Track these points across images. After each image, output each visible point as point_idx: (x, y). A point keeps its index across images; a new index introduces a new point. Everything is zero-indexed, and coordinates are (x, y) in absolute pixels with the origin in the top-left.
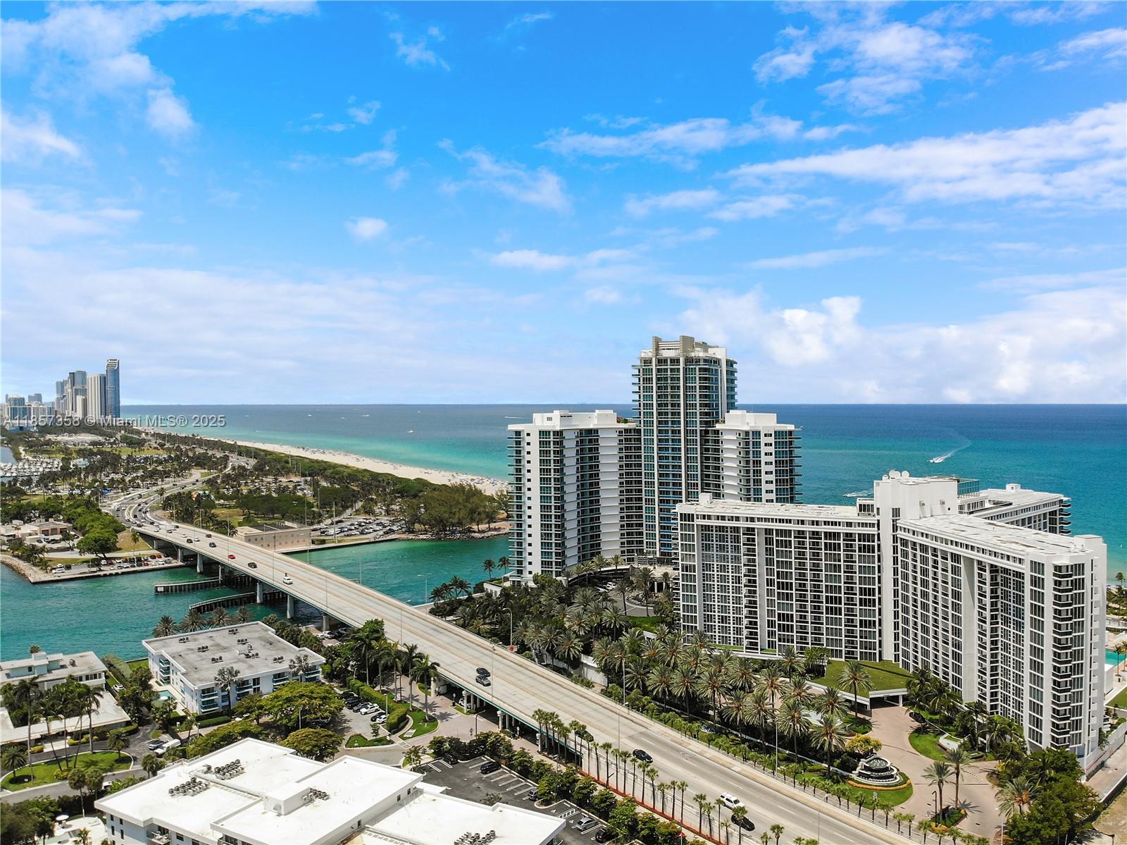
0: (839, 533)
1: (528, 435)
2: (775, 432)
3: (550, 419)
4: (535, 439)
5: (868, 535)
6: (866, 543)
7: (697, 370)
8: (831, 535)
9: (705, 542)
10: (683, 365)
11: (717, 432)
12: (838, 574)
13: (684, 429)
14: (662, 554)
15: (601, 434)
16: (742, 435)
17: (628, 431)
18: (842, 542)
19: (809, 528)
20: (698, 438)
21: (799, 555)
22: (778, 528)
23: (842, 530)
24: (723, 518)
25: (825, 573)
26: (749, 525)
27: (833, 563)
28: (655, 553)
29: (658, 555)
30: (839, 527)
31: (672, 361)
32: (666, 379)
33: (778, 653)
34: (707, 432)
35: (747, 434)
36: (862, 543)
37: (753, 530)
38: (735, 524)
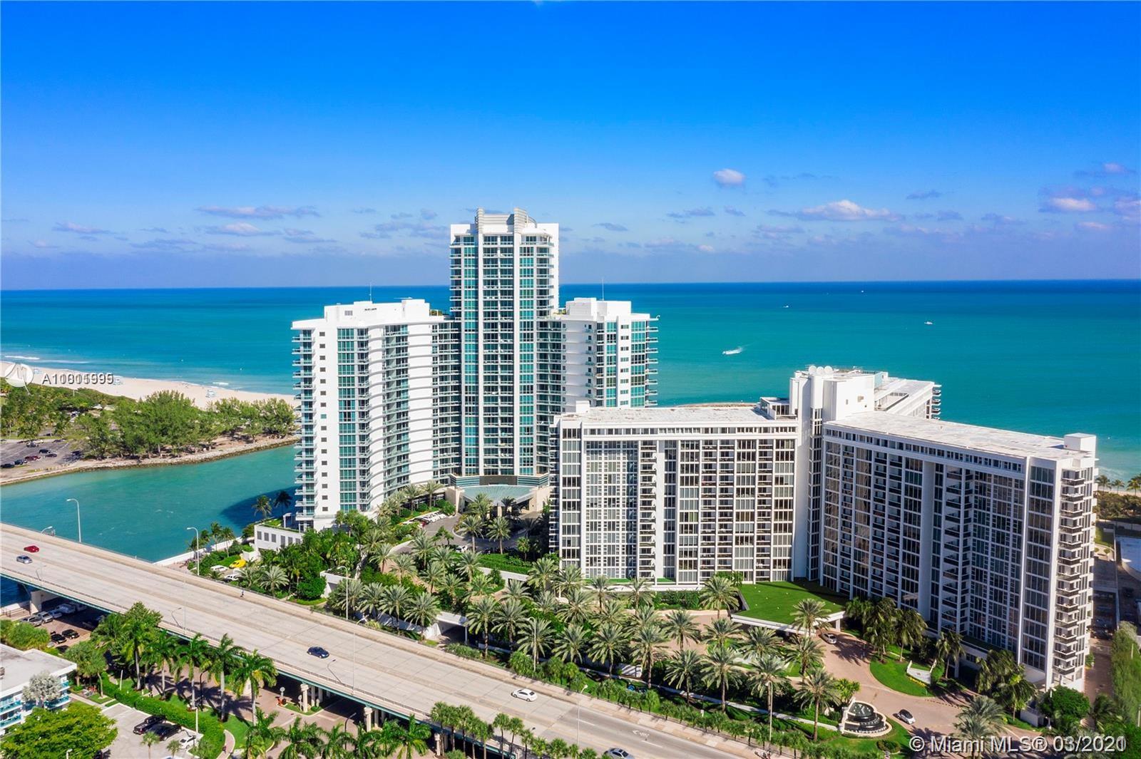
0: (754, 441)
1: (322, 334)
2: (633, 323)
3: (349, 313)
4: (332, 341)
5: (788, 440)
6: (785, 450)
7: (535, 250)
8: (743, 444)
9: (590, 461)
10: (518, 244)
11: (557, 325)
12: (751, 486)
13: (517, 321)
14: (487, 472)
15: (411, 330)
16: (594, 327)
17: (443, 326)
18: (758, 450)
19: (719, 437)
20: (535, 332)
21: (706, 468)
22: (683, 439)
23: (757, 436)
24: (617, 431)
25: (736, 486)
26: (648, 437)
27: (746, 474)
28: (477, 471)
29: (482, 473)
30: (754, 433)
31: (504, 238)
32: (495, 261)
33: (678, 582)
34: (543, 325)
35: (600, 326)
36: (780, 450)
37: (651, 443)
38: (631, 438)
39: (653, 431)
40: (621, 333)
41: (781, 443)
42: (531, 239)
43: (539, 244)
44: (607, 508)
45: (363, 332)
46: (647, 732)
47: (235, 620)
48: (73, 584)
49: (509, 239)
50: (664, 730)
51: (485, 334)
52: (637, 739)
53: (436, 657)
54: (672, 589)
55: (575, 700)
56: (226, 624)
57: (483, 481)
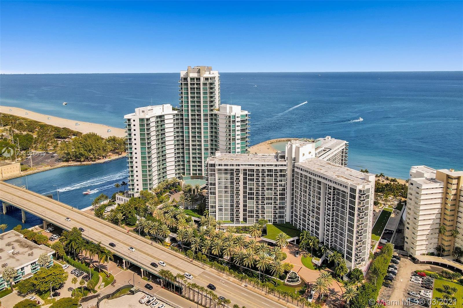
0: (272, 170)
1: (134, 121)
2: (241, 115)
3: (143, 111)
4: (137, 123)
5: (283, 170)
6: (282, 173)
7: (208, 84)
8: (269, 171)
9: (219, 176)
10: (202, 81)
11: (216, 115)
12: (271, 187)
13: (202, 113)
14: (193, 174)
15: (166, 117)
16: (228, 117)
17: (177, 115)
18: (273, 173)
19: (261, 168)
20: (208, 118)
21: (257, 180)
22: (249, 168)
23: (273, 168)
24: (227, 165)
25: (266, 187)
26: (238, 168)
27: (270, 182)
28: (190, 174)
29: (192, 175)
30: (272, 167)
31: (197, 79)
32: (194, 88)
33: (247, 223)
34: (212, 115)
35: (230, 117)
36: (281, 173)
37: (239, 170)
38: (232, 168)
39: (239, 165)
40: (237, 119)
41: (281, 171)
42: (207, 79)
43: (210, 81)
44: (225, 194)
45: (148, 120)
46: (224, 281)
47: (105, 234)
48: (56, 219)
49: (198, 79)
50: (230, 280)
51: (191, 119)
52: (221, 283)
53: (166, 250)
54: (245, 226)
55: (205, 268)
56: (102, 236)
57: (192, 178)
